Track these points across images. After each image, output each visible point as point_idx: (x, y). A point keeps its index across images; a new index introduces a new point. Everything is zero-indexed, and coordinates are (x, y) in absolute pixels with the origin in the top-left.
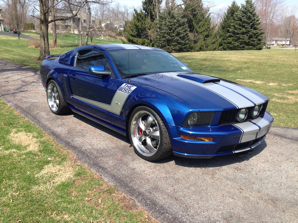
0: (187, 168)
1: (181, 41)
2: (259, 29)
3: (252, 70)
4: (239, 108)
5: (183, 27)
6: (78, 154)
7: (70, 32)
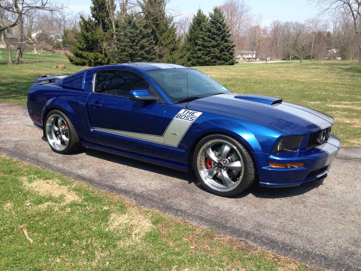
2: (230, 42)
4: (323, 129)
5: (147, 39)
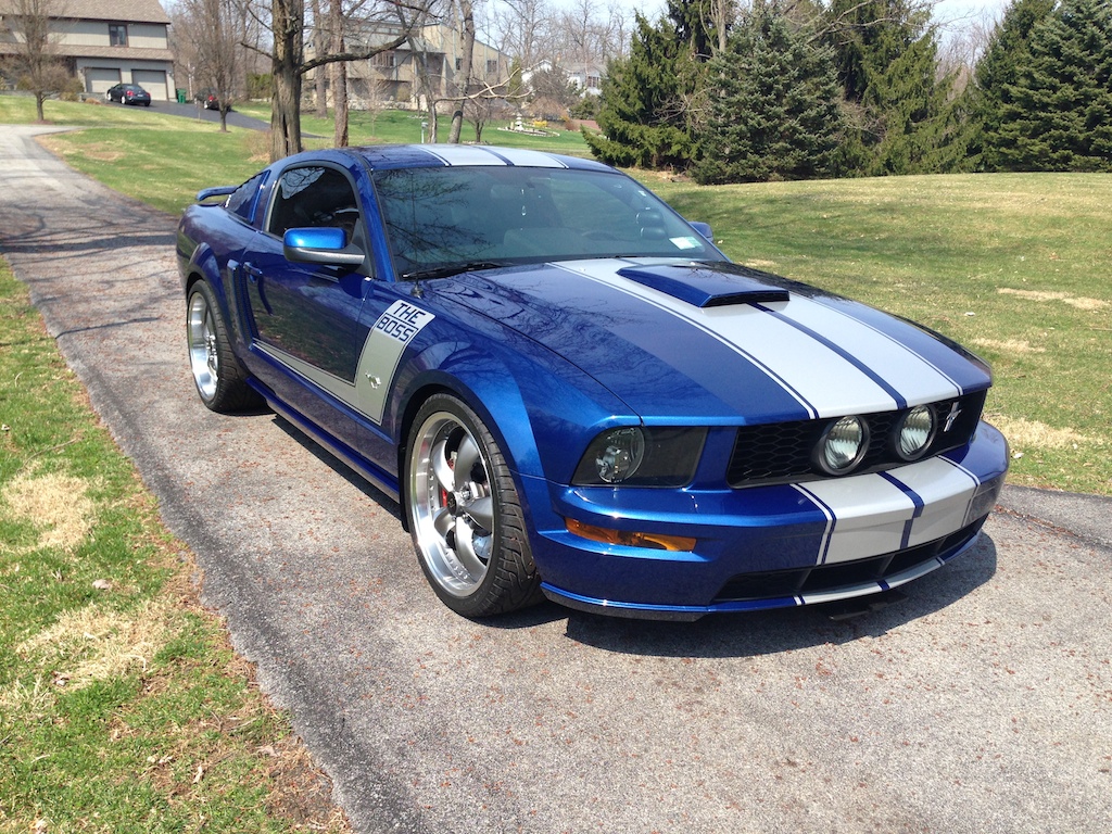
0: (602, 655)
1: (807, 136)
3: (1077, 252)
4: (821, 416)
5: (815, 80)
6: (212, 570)
7: (406, 104)
